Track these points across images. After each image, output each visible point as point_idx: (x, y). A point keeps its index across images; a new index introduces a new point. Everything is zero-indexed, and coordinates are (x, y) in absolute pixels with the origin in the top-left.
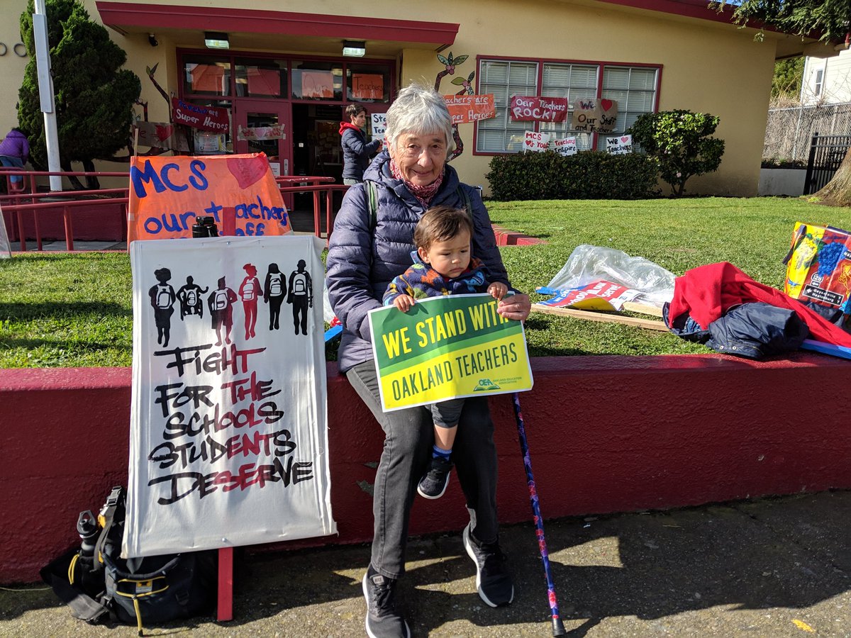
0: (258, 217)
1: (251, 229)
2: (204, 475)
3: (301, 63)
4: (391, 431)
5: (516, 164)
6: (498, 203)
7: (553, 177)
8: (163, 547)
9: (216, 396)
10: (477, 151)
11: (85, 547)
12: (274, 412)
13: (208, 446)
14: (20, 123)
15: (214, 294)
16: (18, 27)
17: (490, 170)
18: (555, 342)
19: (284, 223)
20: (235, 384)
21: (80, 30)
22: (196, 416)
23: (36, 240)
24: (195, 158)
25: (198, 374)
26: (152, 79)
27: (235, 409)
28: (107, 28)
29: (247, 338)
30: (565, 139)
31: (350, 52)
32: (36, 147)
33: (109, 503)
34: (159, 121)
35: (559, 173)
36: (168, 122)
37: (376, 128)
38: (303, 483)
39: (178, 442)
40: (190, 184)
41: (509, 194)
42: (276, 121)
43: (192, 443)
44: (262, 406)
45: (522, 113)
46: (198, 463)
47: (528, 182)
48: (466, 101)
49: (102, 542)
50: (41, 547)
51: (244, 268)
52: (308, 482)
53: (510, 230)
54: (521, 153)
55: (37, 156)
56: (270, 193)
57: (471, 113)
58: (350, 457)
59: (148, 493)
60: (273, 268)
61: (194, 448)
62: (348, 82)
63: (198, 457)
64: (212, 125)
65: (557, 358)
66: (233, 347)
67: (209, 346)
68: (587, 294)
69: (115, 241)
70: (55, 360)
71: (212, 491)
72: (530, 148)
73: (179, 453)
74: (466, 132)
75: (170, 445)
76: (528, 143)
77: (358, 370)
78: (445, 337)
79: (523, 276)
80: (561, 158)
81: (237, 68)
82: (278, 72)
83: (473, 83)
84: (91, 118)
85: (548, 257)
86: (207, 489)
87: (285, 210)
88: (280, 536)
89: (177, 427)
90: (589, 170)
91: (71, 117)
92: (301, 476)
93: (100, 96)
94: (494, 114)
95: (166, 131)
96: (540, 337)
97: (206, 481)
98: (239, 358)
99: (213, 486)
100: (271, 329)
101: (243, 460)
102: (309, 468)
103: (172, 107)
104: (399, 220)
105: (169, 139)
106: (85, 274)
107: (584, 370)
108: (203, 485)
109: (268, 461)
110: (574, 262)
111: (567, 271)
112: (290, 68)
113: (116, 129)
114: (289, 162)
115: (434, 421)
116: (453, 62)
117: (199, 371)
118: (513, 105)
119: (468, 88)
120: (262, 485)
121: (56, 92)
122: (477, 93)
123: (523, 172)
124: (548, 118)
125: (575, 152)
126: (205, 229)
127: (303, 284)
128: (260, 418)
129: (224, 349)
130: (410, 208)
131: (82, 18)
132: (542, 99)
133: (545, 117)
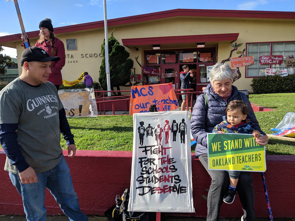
0: (169, 103)
1: (166, 107)
2: (152, 187)
3: (183, 51)
4: (213, 178)
5: (263, 80)
6: (256, 95)
7: (278, 85)
8: (140, 209)
9: (157, 162)
10: (247, 76)
11: (117, 206)
12: (174, 169)
13: (154, 178)
14: (100, 76)
15: (156, 129)
16: (101, 48)
17: (252, 83)
18: (278, 150)
19: (177, 105)
20: (162, 158)
21: (117, 48)
22: (150, 168)
23: (104, 111)
24: (150, 85)
25: (151, 155)
26: (137, 61)
27: (162, 166)
28: (124, 47)
29: (166, 144)
30: (283, 70)
31: (199, 46)
32: (104, 83)
33: (125, 193)
34: (138, 73)
35: (281, 83)
36: (141, 74)
37: (208, 71)
38: (184, 194)
39: (145, 176)
40: (148, 94)
41: (260, 91)
42: (174, 70)
43: (149, 177)
44: (171, 166)
45: (265, 62)
46: (151, 183)
47: (268, 87)
48: (242, 59)
49: (122, 206)
50: (105, 205)
51: (165, 121)
52: (185, 194)
53: (261, 105)
54: (264, 76)
55: (104, 86)
56: (172, 95)
57: (244, 63)
58: (199, 186)
59: (136, 191)
60: (174, 122)
61: (150, 178)
62: (199, 56)
63: (151, 181)
64: (154, 74)
65: (279, 156)
66: (162, 146)
67: (154, 146)
68: (292, 131)
69: (125, 111)
70: (111, 148)
71: (155, 193)
72: (268, 74)
73: (145, 179)
74: (242, 70)
75: (143, 177)
76: (267, 72)
77: (202, 156)
78: (234, 148)
79: (266, 123)
80: (281, 77)
81: (162, 55)
82: (175, 55)
83: (245, 53)
84: (119, 74)
85: (276, 116)
86: (153, 192)
87: (177, 101)
88: (176, 211)
89: (145, 171)
90: (293, 81)
91: (114, 74)
92: (183, 191)
93: (122, 67)
94: (253, 63)
95: (140, 77)
96: (272, 147)
97: (153, 189)
98: (164, 150)
99: (155, 191)
100: (173, 141)
101: (164, 184)
102: (185, 189)
103: (142, 69)
104: (216, 106)
105: (141, 79)
106: (118, 122)
107: (290, 161)
108: (152, 191)
109: (172, 185)
110: (286, 118)
111: (283, 122)
112: (179, 53)
113: (126, 77)
114: (178, 84)
115: (230, 176)
116: (237, 46)
117: (151, 154)
118: (261, 59)
119: (243, 54)
120: (170, 193)
121: (110, 67)
122: (246, 56)
123: (266, 83)
124: (275, 63)
125: (287, 75)
126: (153, 109)
127: (184, 127)
128: (170, 170)
129: (159, 147)
130: (220, 102)
131: (118, 44)
132: (272, 56)
133: (274, 63)
